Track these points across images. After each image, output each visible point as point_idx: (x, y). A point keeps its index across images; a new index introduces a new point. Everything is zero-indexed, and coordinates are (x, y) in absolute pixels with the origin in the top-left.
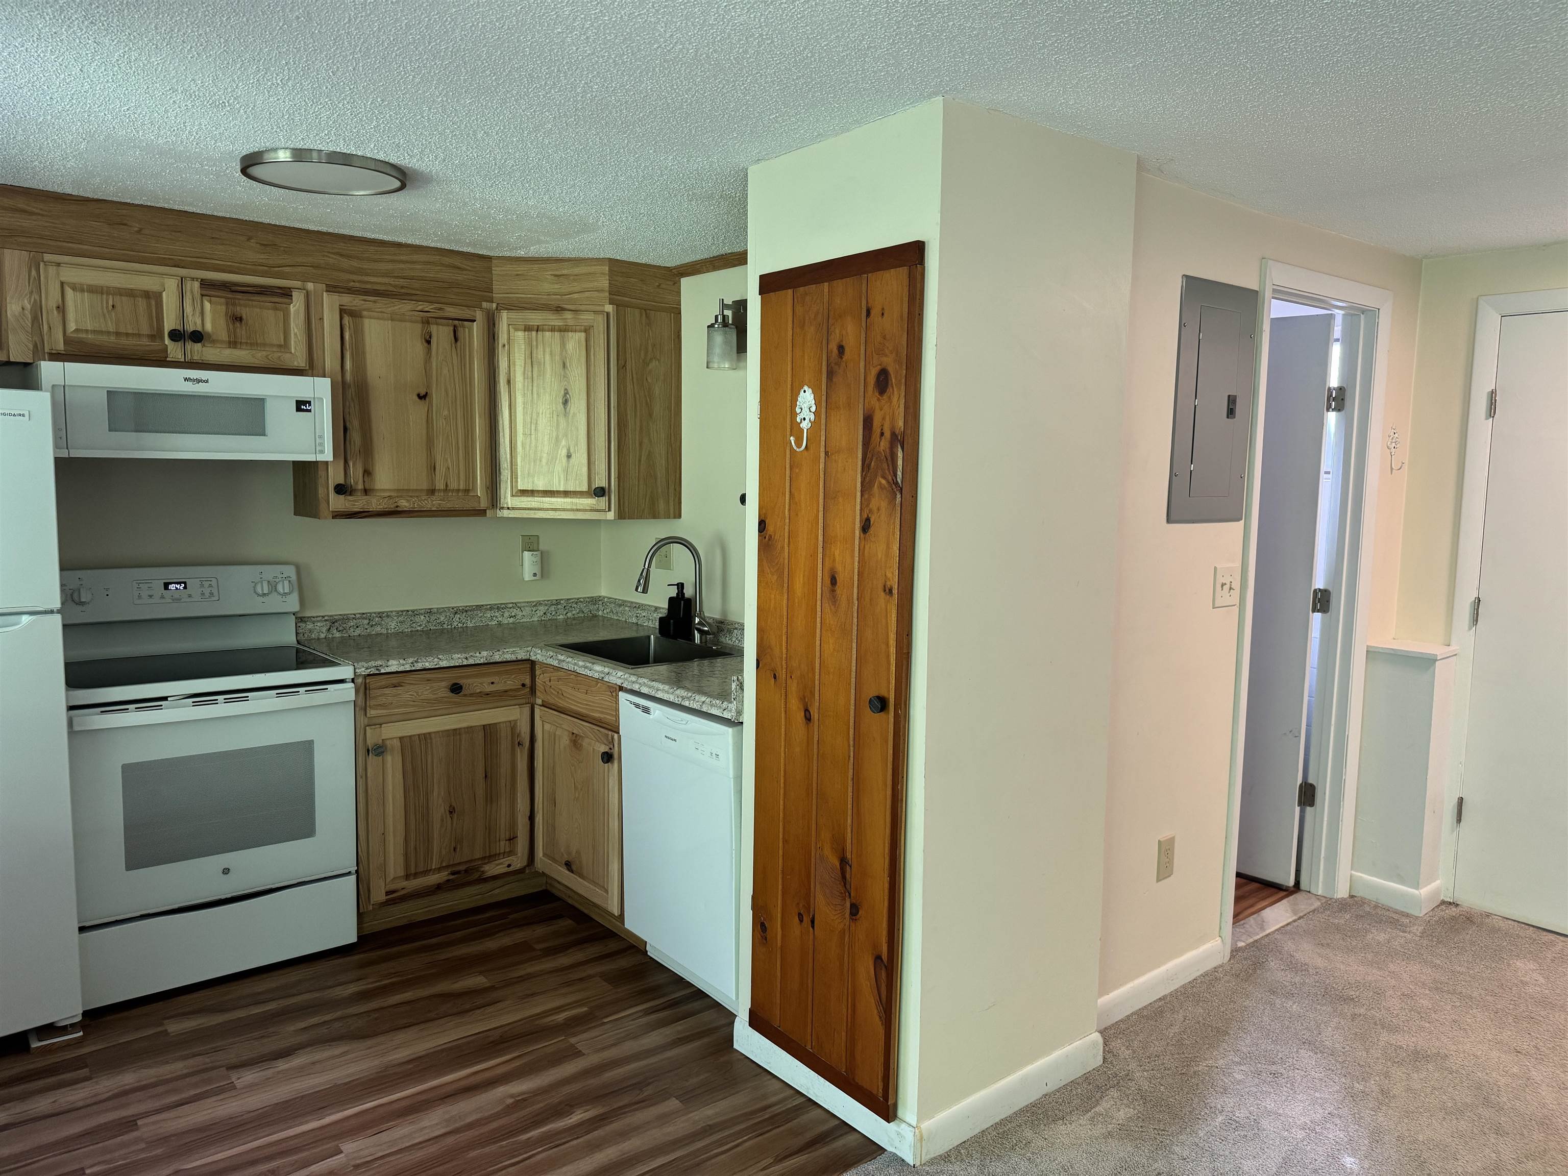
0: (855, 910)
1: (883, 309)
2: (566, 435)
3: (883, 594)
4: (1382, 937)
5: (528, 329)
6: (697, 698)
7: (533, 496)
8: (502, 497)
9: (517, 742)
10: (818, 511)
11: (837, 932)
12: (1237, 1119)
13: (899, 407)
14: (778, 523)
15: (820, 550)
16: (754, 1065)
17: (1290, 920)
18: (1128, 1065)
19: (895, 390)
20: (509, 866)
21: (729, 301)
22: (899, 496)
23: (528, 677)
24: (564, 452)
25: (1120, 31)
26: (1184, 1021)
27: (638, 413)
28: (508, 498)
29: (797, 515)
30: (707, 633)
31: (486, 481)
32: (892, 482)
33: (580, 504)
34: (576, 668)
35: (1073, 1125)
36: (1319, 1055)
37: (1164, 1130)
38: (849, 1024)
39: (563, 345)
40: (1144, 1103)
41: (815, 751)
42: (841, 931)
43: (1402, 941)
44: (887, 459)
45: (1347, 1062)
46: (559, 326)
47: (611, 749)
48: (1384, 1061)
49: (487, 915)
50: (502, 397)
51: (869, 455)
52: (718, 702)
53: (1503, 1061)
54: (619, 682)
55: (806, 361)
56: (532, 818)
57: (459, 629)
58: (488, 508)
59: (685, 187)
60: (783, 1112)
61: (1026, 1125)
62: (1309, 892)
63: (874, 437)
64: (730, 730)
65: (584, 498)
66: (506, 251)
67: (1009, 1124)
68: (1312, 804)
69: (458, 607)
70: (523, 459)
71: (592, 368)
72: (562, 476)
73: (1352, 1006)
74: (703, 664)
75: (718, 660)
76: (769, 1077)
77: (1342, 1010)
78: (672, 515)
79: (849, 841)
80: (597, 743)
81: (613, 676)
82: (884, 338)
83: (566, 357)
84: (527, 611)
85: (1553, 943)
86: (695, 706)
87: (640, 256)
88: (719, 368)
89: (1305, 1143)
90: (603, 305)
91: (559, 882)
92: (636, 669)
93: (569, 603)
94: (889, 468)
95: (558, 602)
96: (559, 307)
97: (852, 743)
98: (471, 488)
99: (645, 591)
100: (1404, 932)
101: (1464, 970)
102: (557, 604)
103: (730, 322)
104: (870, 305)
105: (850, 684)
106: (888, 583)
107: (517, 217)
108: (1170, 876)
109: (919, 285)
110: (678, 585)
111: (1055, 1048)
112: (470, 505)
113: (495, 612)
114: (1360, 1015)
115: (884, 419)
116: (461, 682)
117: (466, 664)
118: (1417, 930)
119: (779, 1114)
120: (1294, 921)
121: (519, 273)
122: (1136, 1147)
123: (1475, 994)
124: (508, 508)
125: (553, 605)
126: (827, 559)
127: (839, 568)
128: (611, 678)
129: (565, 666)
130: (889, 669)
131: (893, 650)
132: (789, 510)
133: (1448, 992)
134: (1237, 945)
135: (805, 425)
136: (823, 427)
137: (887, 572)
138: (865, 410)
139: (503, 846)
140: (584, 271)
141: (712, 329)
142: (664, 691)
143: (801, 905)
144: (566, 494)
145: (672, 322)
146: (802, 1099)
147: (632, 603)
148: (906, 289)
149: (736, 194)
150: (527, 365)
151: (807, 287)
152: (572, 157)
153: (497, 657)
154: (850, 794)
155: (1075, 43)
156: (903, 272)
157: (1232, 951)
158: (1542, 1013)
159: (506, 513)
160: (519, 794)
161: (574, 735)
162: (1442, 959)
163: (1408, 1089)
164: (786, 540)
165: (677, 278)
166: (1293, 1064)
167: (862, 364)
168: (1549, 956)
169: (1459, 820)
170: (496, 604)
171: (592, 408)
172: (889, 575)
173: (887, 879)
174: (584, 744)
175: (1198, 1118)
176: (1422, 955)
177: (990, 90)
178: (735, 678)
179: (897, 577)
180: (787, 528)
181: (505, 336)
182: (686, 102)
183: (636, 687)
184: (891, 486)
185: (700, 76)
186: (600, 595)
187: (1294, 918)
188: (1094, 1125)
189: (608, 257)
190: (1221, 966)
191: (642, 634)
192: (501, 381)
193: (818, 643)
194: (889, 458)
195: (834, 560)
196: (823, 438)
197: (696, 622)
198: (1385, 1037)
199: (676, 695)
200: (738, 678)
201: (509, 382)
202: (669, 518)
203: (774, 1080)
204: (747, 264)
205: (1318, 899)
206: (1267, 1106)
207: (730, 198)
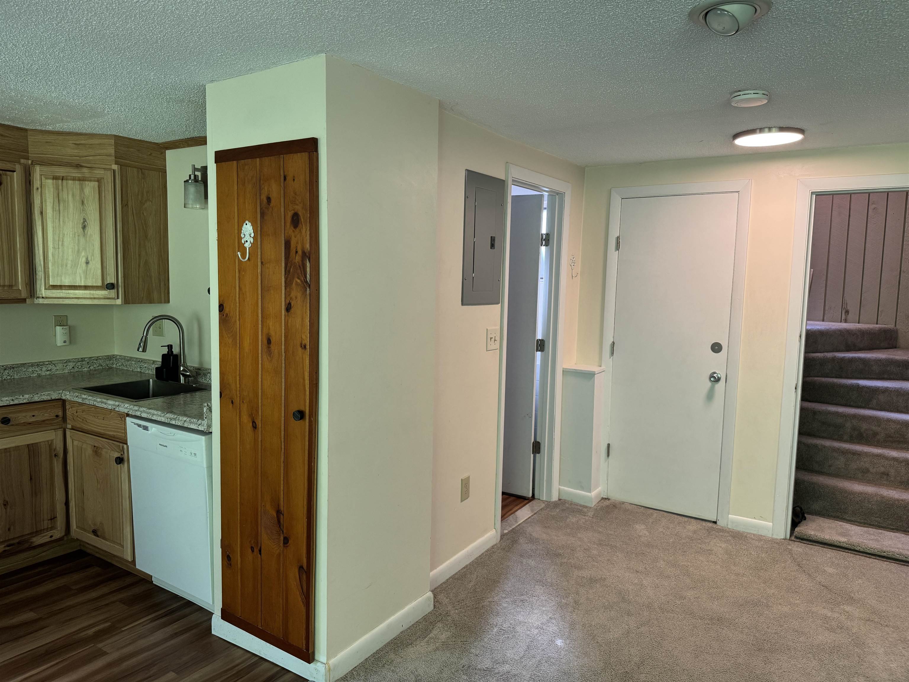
0: (286, 541)
1: (294, 177)
2: (85, 249)
3: (300, 349)
4: (574, 520)
5: (55, 178)
6: (181, 418)
7: (61, 289)
8: (38, 290)
9: (53, 455)
10: (258, 299)
11: (275, 555)
12: (504, 629)
13: (306, 236)
14: (232, 306)
15: (260, 322)
16: (225, 642)
17: (530, 515)
18: (447, 608)
19: (304, 225)
20: (51, 537)
21: (198, 166)
22: (308, 290)
23: (60, 410)
24: (84, 260)
25: (424, 27)
26: (477, 578)
27: (137, 235)
28: (42, 291)
29: (244, 301)
30: (189, 376)
31: (25, 280)
32: (304, 281)
33: (96, 294)
34: (95, 403)
35: (417, 646)
36: (545, 587)
37: (466, 641)
38: (284, 609)
39: (82, 189)
40: (456, 628)
41: (260, 446)
42: (278, 554)
43: (584, 521)
44: (300, 267)
45: (558, 589)
46: (78, 177)
47: (122, 455)
48: (576, 586)
49: (37, 571)
50: (37, 223)
51: (289, 265)
52: (195, 420)
53: (631, 578)
54: (126, 411)
55: (247, 206)
56: (67, 504)
57: (8, 380)
58: (28, 298)
59: (164, 93)
60: (246, 667)
61: (391, 651)
62: (539, 499)
63: (291, 254)
64: (203, 438)
65: (99, 290)
66: (38, 126)
67: (381, 652)
68: (539, 453)
69: (7, 365)
70: (53, 264)
71: (103, 205)
72: (83, 276)
73: (560, 559)
74: (186, 396)
75: (197, 393)
76: (236, 648)
77: (556, 561)
78: (163, 300)
79: (282, 499)
80: (112, 451)
81: (122, 407)
82: (295, 194)
83: (84, 198)
84: (60, 366)
85: (652, 514)
86: (179, 423)
87: (136, 135)
88: (192, 208)
89: (538, 636)
90: (111, 165)
91: (88, 544)
92: (138, 402)
93: (91, 360)
94: (301, 273)
95: (83, 360)
96: (79, 165)
97: (283, 440)
98: (14, 284)
99: (144, 350)
100: (585, 516)
101: (613, 533)
102: (82, 361)
103: (200, 179)
104: (286, 174)
105: (281, 404)
106: (303, 342)
107: (44, 104)
108: (468, 498)
109: (315, 164)
110: (168, 346)
111: (407, 604)
112: (13, 296)
113: (35, 368)
114: (564, 562)
115: (297, 243)
116: (9, 416)
117: (12, 404)
118: (591, 514)
119: (242, 670)
120: (532, 516)
121: (48, 141)
122: (452, 653)
123: (618, 545)
124: (43, 298)
125: (79, 361)
126: (264, 328)
127: (272, 333)
128: (120, 409)
129: (87, 402)
130: (305, 394)
131: (307, 382)
132: (239, 298)
133: (605, 545)
134: (503, 532)
135: (247, 245)
136: (259, 246)
137: (303, 335)
138: (286, 237)
139: (46, 524)
140: (97, 142)
141: (187, 183)
142: (158, 415)
143: (252, 542)
144: (86, 288)
145: (160, 178)
146: (257, 658)
147: (137, 358)
148: (307, 166)
149: (199, 100)
150: (55, 203)
151: (246, 160)
152: (82, 67)
153: (36, 398)
154: (282, 471)
155: (399, 31)
156: (305, 155)
157: (501, 536)
158: (648, 551)
159: (41, 301)
160: (56, 489)
161: (96, 448)
162: (602, 528)
163: (587, 599)
164: (238, 317)
165: (163, 150)
166: (532, 594)
167: (282, 209)
168: (651, 520)
169: (608, 455)
170: (36, 362)
171: (104, 231)
172: (304, 337)
173: (305, 520)
174: (103, 453)
175: (484, 632)
176: (593, 527)
177: (353, 53)
178: (206, 404)
179: (309, 338)
180: (238, 309)
181: (39, 182)
182: (160, 39)
183: (138, 414)
184: (303, 284)
185: (167, 23)
186: (114, 354)
187: (532, 514)
188: (429, 645)
189: (114, 134)
190: (496, 545)
191: (144, 378)
192: (36, 212)
193: (260, 380)
194: (301, 267)
195: (269, 329)
196: (259, 254)
197: (181, 369)
198: (576, 572)
199: (167, 417)
200: (208, 404)
201: (42, 213)
202: (161, 303)
203: (239, 650)
204: (207, 144)
205: (544, 503)
206: (519, 619)
207: (195, 102)
